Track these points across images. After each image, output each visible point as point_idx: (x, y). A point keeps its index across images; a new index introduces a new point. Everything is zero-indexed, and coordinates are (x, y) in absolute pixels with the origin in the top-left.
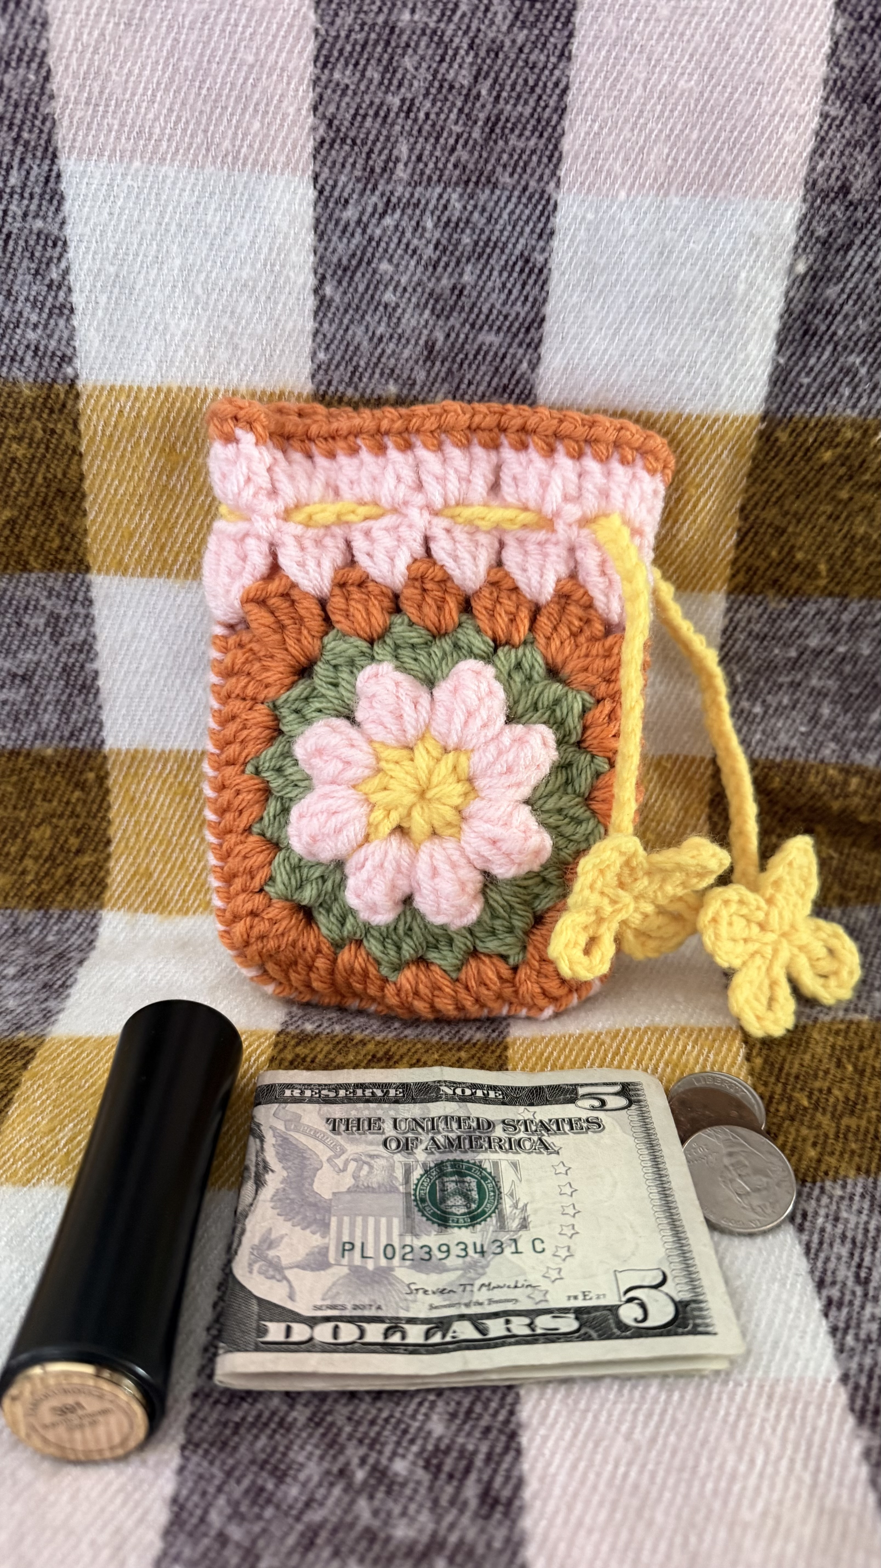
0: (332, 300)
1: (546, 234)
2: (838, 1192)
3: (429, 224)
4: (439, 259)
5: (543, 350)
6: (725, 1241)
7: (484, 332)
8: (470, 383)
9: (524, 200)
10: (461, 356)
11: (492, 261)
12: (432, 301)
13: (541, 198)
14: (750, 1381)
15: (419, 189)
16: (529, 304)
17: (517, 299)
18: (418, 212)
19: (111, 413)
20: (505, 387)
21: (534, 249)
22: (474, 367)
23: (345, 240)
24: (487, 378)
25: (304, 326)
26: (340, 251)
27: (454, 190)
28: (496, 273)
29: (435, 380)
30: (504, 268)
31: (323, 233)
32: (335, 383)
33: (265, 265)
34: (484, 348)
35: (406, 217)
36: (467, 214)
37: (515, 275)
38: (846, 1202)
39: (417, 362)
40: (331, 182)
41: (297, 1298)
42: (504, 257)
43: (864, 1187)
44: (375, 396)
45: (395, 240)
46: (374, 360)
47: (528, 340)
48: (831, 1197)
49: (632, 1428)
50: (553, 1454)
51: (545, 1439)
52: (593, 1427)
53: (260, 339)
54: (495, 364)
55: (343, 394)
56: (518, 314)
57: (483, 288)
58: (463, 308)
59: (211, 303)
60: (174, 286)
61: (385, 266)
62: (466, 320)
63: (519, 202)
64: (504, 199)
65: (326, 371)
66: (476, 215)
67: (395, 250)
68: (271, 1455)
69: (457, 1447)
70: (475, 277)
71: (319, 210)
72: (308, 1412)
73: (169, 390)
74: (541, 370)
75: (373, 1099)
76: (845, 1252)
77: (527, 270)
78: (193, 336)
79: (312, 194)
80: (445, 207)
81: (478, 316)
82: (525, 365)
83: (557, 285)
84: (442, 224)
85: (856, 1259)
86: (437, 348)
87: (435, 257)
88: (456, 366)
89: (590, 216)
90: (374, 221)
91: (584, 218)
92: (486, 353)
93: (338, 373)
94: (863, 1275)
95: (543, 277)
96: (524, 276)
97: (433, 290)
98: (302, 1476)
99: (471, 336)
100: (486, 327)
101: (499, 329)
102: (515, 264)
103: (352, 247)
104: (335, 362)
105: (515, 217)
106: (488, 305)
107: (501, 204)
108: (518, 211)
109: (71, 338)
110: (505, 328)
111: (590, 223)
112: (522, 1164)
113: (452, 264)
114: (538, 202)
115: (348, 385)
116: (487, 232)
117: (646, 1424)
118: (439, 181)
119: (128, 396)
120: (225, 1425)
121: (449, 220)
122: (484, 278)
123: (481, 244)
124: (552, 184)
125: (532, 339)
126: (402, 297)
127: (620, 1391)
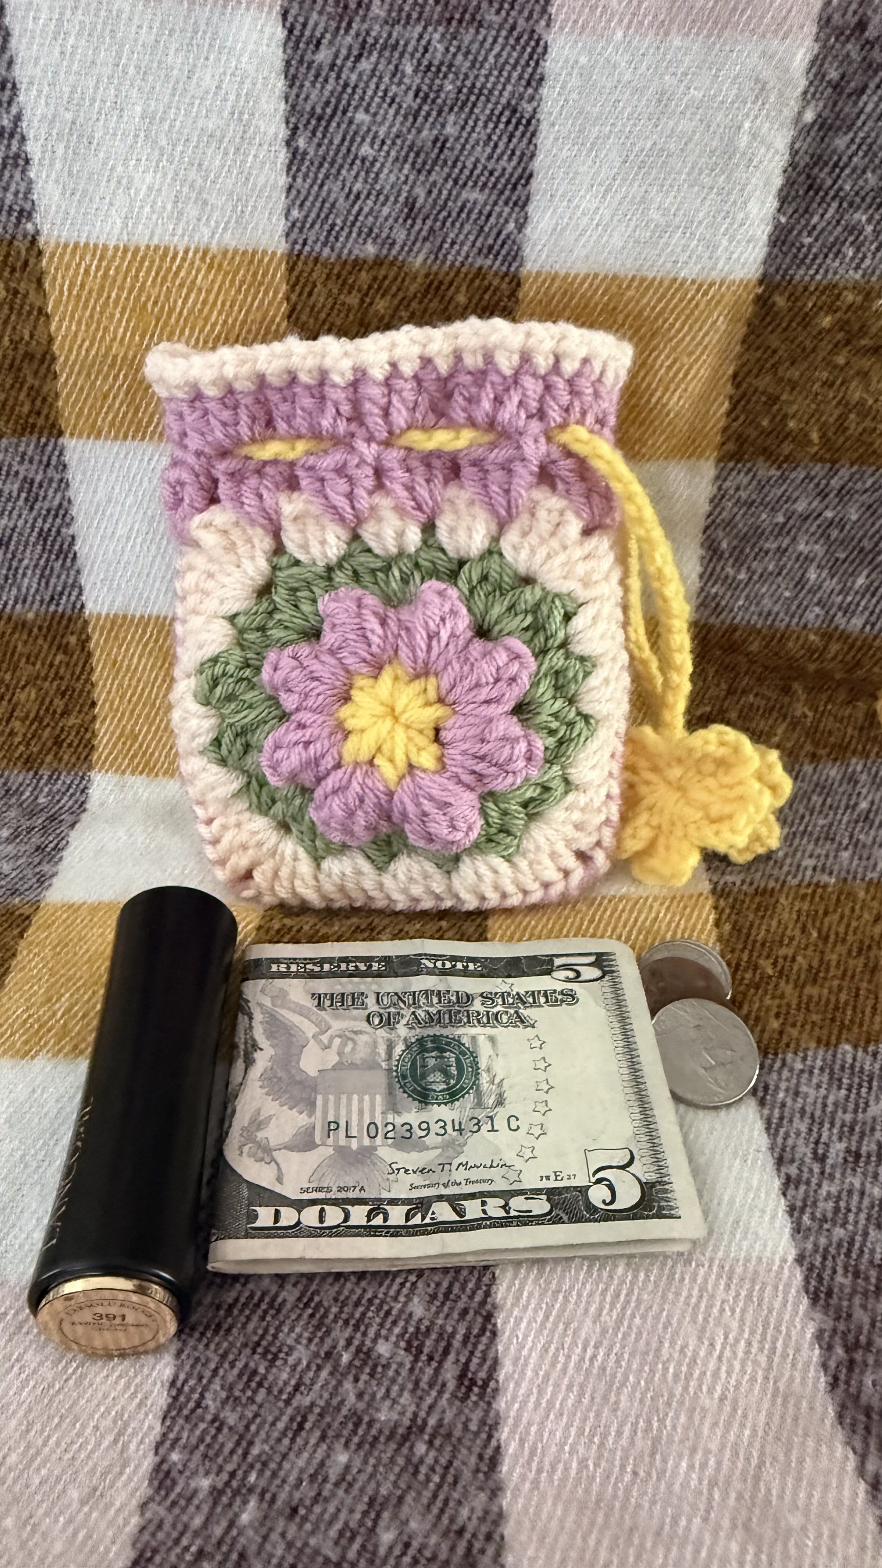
0: (305, 153)
1: (536, 81)
2: (799, 1066)
3: (409, 70)
4: (420, 108)
5: (530, 209)
6: (691, 1114)
7: (468, 188)
8: (453, 243)
9: (512, 41)
10: (444, 213)
11: (476, 111)
12: (412, 155)
13: (530, 38)
14: (711, 1260)
15: (398, 28)
16: (515, 159)
17: (503, 154)
18: (396, 55)
19: (76, 274)
20: (491, 248)
21: (521, 97)
22: (458, 225)
23: (318, 85)
24: (472, 238)
25: (276, 181)
26: (312, 96)
27: (435, 30)
28: (480, 124)
29: (416, 240)
30: (489, 119)
31: (295, 77)
32: (310, 242)
33: (233, 113)
34: (469, 205)
35: (383, 61)
36: (449, 56)
37: (501, 126)
38: (806, 1075)
39: (396, 220)
40: (301, 19)
41: (285, 1180)
42: (490, 106)
43: (824, 1060)
44: (353, 257)
45: (372, 86)
46: (351, 218)
47: (514, 198)
48: (791, 1070)
49: (600, 1310)
50: (526, 1336)
51: (518, 1321)
52: (562, 1310)
53: (231, 194)
54: (481, 222)
55: (320, 254)
56: (504, 169)
57: (467, 140)
58: (445, 162)
59: (177, 154)
60: (136, 136)
61: (361, 116)
62: (449, 175)
63: (506, 44)
64: (490, 40)
65: (301, 230)
66: (460, 57)
67: (372, 98)
68: (262, 1337)
69: (436, 1328)
70: (458, 127)
71: (289, 51)
72: (296, 1293)
73: (137, 249)
74: (528, 230)
75: (357, 974)
76: (803, 1128)
77: (514, 121)
78: (159, 190)
79: (280, 33)
80: (426, 50)
81: (461, 171)
82: (511, 225)
83: (546, 139)
84: (422, 68)
85: (815, 1135)
86: (418, 205)
87: (415, 106)
88: (438, 224)
89: (583, 60)
90: (349, 64)
91: (576, 62)
92: (470, 212)
93: (314, 231)
94: (820, 1151)
95: (531, 128)
96: (511, 128)
97: (413, 143)
98: (291, 1360)
99: (454, 193)
100: (470, 183)
101: (485, 185)
102: (501, 114)
103: (326, 93)
104: (310, 220)
105: (502, 60)
106: (473, 159)
107: (487, 45)
108: (505, 54)
109: (28, 191)
110: (490, 185)
111: (582, 67)
112: (499, 1040)
113: (434, 113)
114: (527, 44)
115: (325, 244)
116: (472, 77)
117: (613, 1305)
118: (419, 19)
119: (94, 255)
120: (219, 1308)
121: (430, 64)
122: (468, 129)
123: (465, 90)
124: (543, 23)
125: (519, 198)
126: (380, 150)
127: (589, 1272)
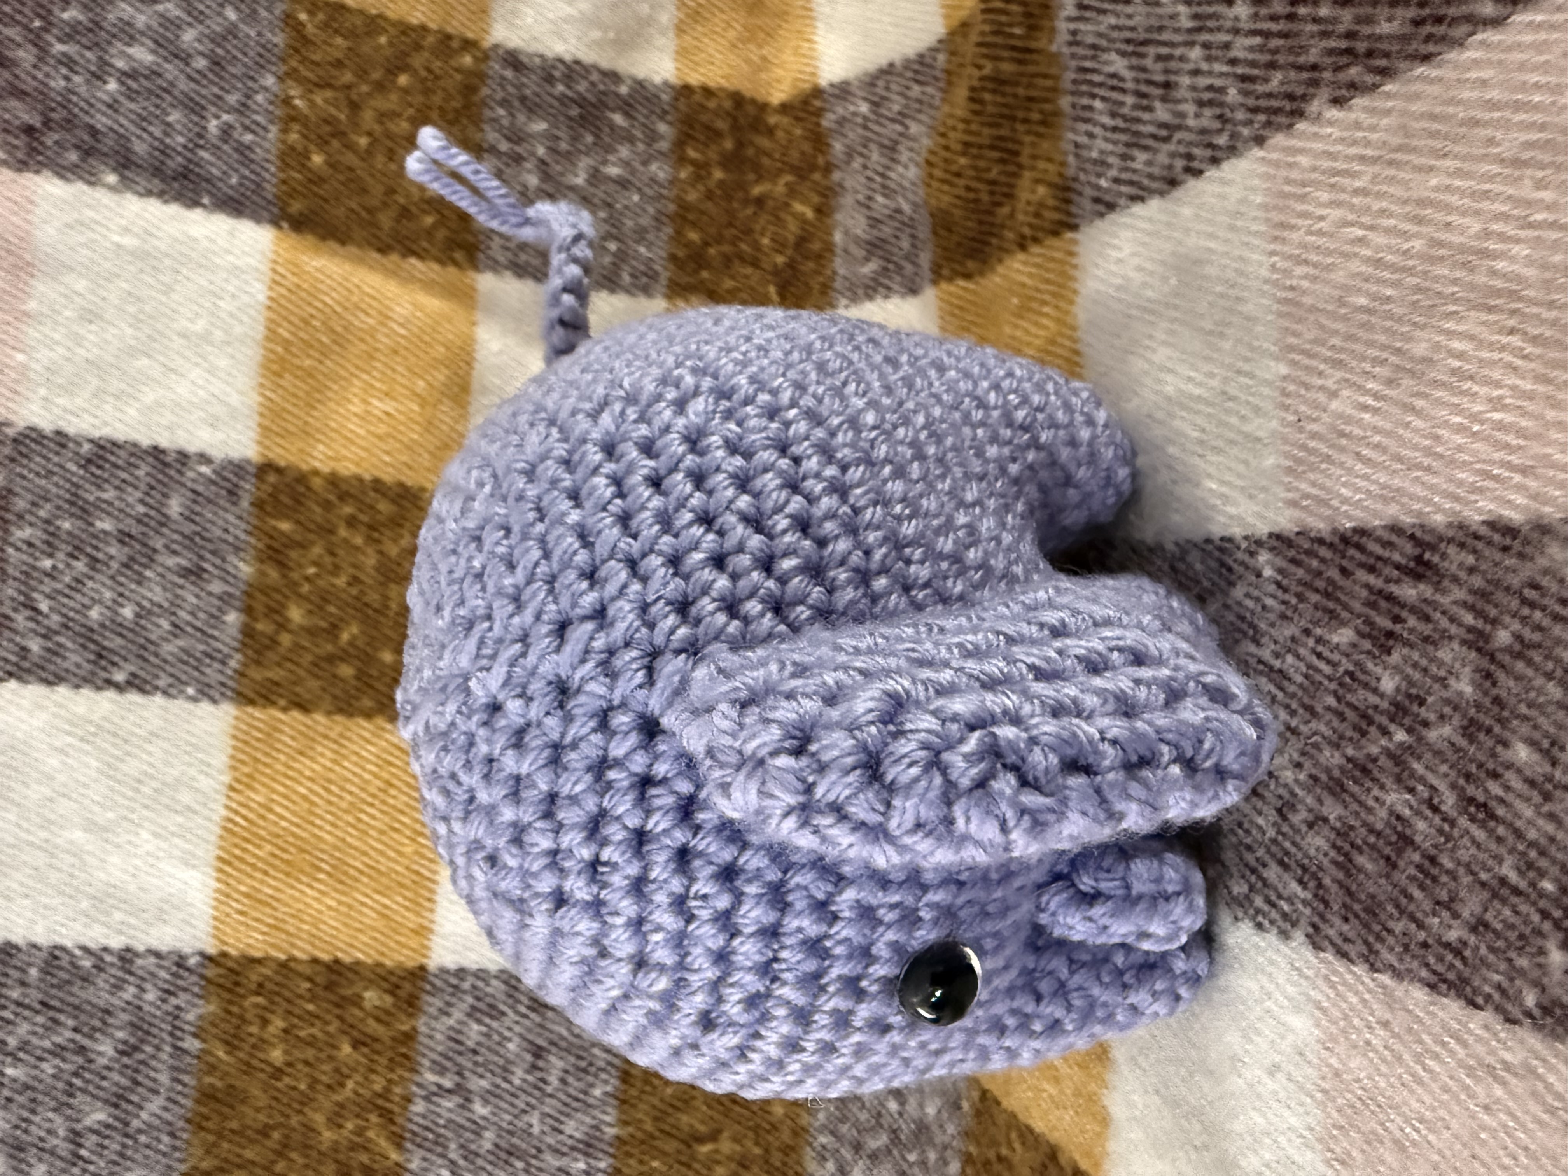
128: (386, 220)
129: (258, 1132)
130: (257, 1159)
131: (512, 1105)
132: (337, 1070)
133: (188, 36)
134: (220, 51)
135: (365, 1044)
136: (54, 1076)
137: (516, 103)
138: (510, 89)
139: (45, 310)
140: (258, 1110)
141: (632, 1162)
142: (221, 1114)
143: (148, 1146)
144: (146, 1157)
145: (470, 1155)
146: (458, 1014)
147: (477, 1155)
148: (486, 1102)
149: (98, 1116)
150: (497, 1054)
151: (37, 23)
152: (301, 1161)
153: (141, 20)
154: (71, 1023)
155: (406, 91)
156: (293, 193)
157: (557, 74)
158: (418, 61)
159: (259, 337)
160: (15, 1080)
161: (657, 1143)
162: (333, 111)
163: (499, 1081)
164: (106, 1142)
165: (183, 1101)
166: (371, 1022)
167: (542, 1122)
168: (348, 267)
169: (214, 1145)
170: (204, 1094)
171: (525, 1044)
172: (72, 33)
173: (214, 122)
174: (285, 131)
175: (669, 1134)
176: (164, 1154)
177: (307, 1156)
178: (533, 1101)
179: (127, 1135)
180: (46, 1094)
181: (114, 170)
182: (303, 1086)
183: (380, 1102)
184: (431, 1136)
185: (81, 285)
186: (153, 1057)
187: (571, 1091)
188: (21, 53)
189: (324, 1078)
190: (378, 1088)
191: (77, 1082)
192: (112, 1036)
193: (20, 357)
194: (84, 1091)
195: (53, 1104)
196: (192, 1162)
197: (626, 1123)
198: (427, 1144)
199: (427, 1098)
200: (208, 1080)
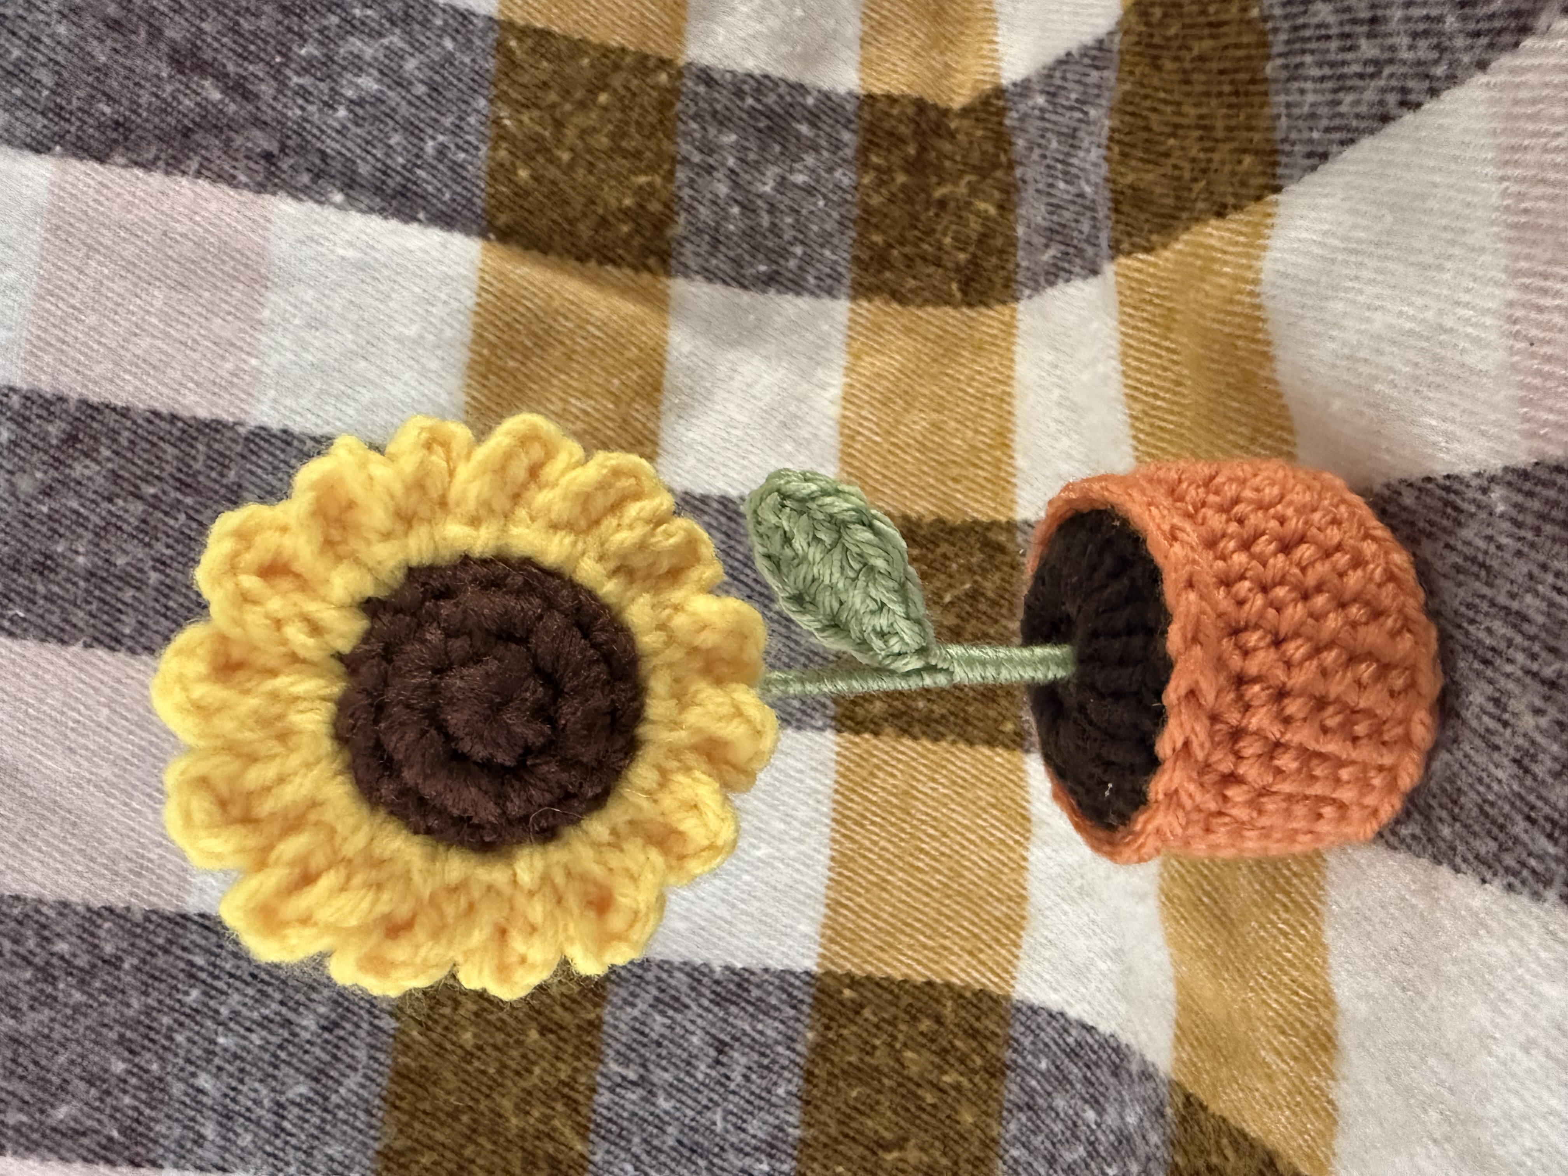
128: (585, 230)
129: (448, 1114)
130: (447, 1142)
131: (695, 1100)
132: (524, 1056)
133: (410, 65)
134: (437, 78)
135: (551, 1031)
136: (261, 1047)
137: (708, 118)
138: (702, 104)
139: (277, 320)
140: (449, 1093)
141: (815, 1166)
142: (414, 1094)
143: (345, 1122)
144: (344, 1133)
145: (653, 1150)
146: (642, 1006)
147: (660, 1151)
148: (670, 1096)
149: (301, 1089)
150: (680, 1046)
151: (278, 59)
152: (489, 1146)
153: (369, 53)
154: (278, 996)
155: (605, 109)
156: (500, 207)
157: (746, 87)
158: (617, 81)
159: (467, 340)
160: (226, 1050)
161: (841, 1148)
162: (538, 128)
163: (682, 1075)
164: (307, 1116)
165: (379, 1080)
166: (558, 1009)
167: (725, 1119)
168: (548, 275)
169: (407, 1125)
170: (398, 1073)
171: (707, 1038)
172: (308, 67)
173: (431, 143)
174: (494, 149)
175: (854, 1139)
176: (360, 1131)
177: (495, 1143)
178: (716, 1097)
179: (326, 1110)
180: (254, 1065)
181: (341, 190)
182: (492, 1071)
183: (566, 1090)
184: (614, 1128)
185: (309, 295)
186: (352, 1034)
187: (753, 1088)
188: (263, 87)
189: (513, 1064)
190: (563, 1076)
191: (283, 1055)
192: (315, 1012)
193: (254, 362)
194: (289, 1064)
195: (259, 1075)
196: (386, 1141)
197: (810, 1125)
198: (612, 1138)
199: (612, 1090)
200: (402, 1059)
